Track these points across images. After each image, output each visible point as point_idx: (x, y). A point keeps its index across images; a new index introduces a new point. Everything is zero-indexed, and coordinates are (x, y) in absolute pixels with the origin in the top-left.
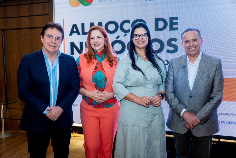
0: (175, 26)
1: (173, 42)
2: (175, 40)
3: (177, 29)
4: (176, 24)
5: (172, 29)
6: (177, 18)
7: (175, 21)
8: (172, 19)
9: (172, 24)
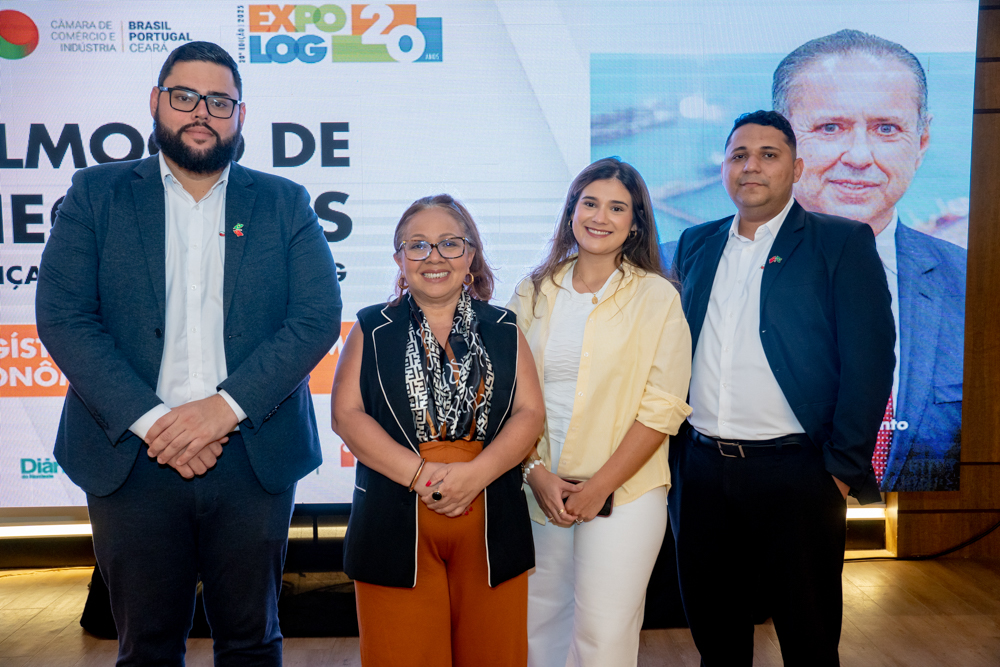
0: (338, 153)
1: (334, 206)
2: (342, 198)
3: (344, 162)
4: (344, 144)
5: (329, 160)
6: (344, 127)
7: (338, 136)
8: (328, 129)
9: (329, 145)
